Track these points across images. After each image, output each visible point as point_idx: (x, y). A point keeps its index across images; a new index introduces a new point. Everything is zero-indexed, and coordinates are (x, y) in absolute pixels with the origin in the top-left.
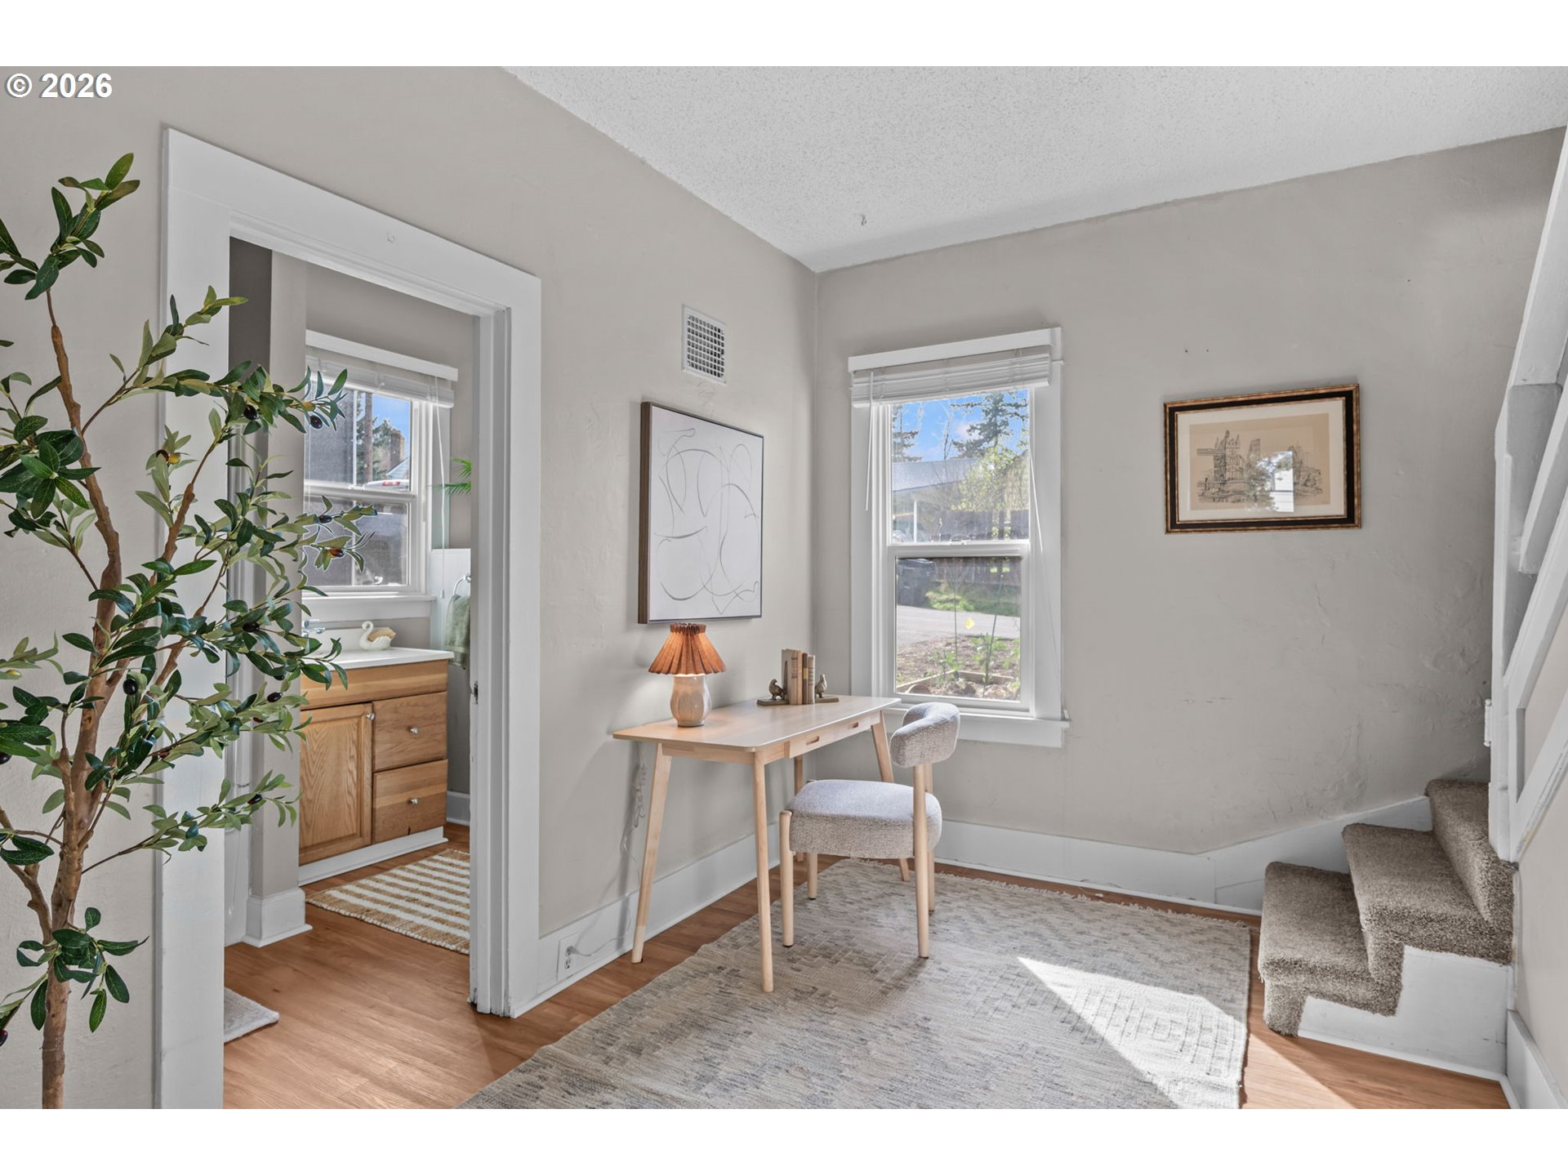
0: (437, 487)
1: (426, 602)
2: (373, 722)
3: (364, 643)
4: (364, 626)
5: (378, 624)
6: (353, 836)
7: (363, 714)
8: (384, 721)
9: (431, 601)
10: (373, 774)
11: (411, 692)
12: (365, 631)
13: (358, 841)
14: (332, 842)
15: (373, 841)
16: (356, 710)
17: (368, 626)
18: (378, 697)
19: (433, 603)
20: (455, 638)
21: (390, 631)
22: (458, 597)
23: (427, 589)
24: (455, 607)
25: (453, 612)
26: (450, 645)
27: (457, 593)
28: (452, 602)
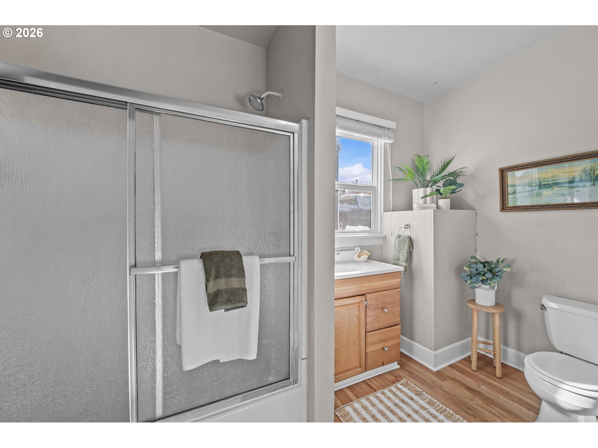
0: (386, 181)
1: (381, 237)
2: (366, 306)
3: (356, 258)
4: (356, 250)
5: (362, 248)
6: (356, 368)
7: (361, 302)
8: (371, 305)
9: (383, 237)
10: (366, 333)
11: (384, 289)
12: (356, 252)
13: (359, 369)
14: (346, 371)
15: (366, 370)
16: (358, 299)
17: (358, 250)
18: (368, 292)
19: (385, 238)
20: (400, 257)
21: (367, 252)
22: (400, 236)
23: (382, 232)
24: (399, 241)
25: (397, 244)
26: (397, 260)
27: (399, 234)
28: (396, 238)
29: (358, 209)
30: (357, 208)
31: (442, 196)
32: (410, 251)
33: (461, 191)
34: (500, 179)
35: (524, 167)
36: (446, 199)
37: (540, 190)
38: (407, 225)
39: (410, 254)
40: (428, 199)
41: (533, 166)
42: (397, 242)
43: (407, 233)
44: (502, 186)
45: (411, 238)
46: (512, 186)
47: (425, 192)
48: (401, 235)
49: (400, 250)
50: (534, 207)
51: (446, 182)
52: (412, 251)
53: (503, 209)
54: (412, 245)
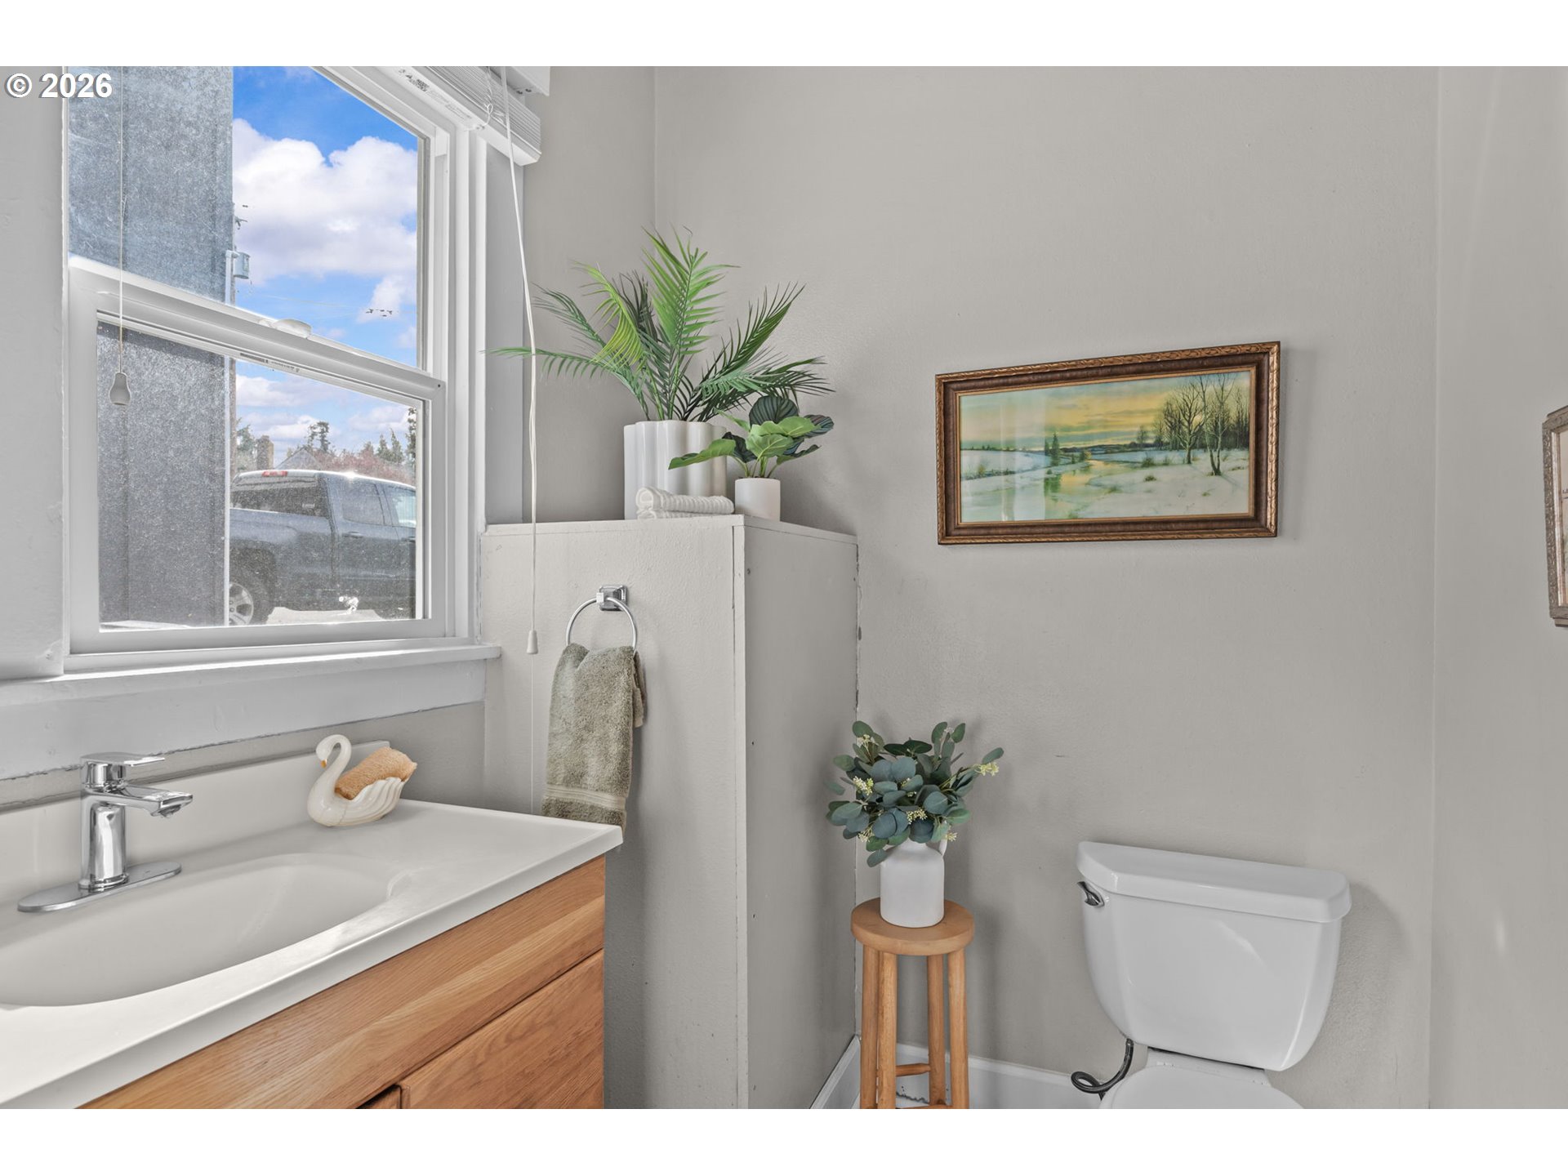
1: (477, 662)
3: (323, 806)
4: (323, 751)
5: (357, 732)
9: (487, 660)
12: (325, 766)
17: (337, 746)
19: (497, 664)
20: (584, 764)
21: (399, 759)
22: (579, 653)
23: (476, 628)
24: (579, 677)
25: (571, 695)
26: (567, 782)
27: (572, 642)
28: (562, 663)
29: (333, 535)
30: (328, 531)
31: (749, 463)
32: (634, 729)
33: (817, 451)
34: (940, 417)
35: (1010, 380)
36: (763, 477)
37: (1054, 470)
38: (617, 594)
39: (635, 740)
40: (696, 470)
41: (1036, 378)
42: (569, 685)
43: (617, 634)
44: (945, 446)
45: (636, 659)
46: (972, 449)
47: (683, 438)
48: (587, 647)
49: (585, 727)
50: (1037, 530)
51: (762, 407)
52: (640, 728)
53: (947, 535)
54: (643, 697)
